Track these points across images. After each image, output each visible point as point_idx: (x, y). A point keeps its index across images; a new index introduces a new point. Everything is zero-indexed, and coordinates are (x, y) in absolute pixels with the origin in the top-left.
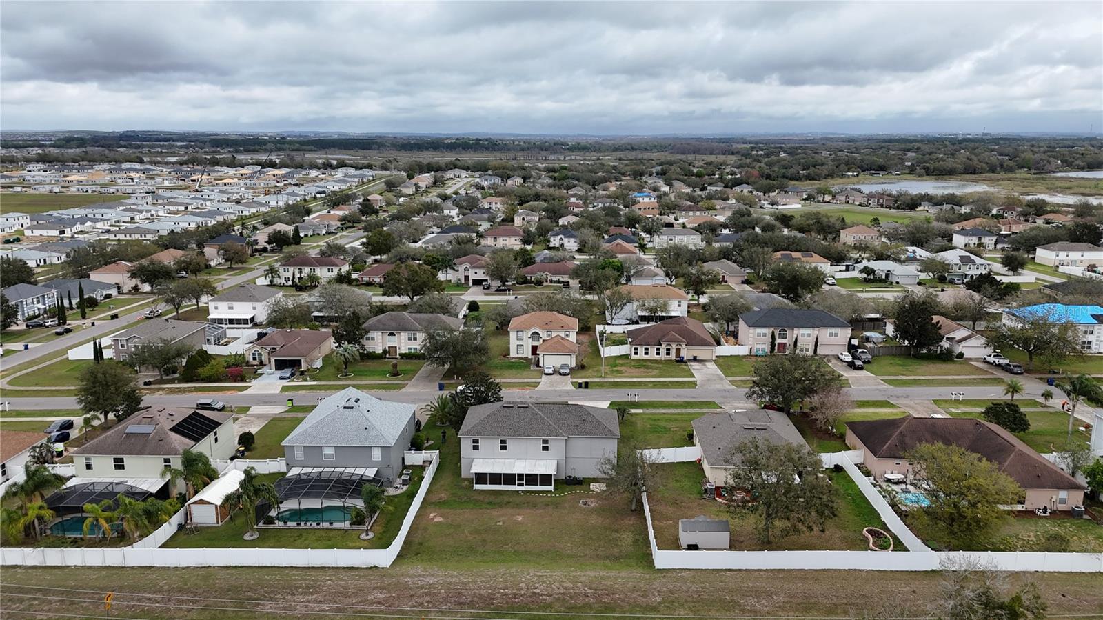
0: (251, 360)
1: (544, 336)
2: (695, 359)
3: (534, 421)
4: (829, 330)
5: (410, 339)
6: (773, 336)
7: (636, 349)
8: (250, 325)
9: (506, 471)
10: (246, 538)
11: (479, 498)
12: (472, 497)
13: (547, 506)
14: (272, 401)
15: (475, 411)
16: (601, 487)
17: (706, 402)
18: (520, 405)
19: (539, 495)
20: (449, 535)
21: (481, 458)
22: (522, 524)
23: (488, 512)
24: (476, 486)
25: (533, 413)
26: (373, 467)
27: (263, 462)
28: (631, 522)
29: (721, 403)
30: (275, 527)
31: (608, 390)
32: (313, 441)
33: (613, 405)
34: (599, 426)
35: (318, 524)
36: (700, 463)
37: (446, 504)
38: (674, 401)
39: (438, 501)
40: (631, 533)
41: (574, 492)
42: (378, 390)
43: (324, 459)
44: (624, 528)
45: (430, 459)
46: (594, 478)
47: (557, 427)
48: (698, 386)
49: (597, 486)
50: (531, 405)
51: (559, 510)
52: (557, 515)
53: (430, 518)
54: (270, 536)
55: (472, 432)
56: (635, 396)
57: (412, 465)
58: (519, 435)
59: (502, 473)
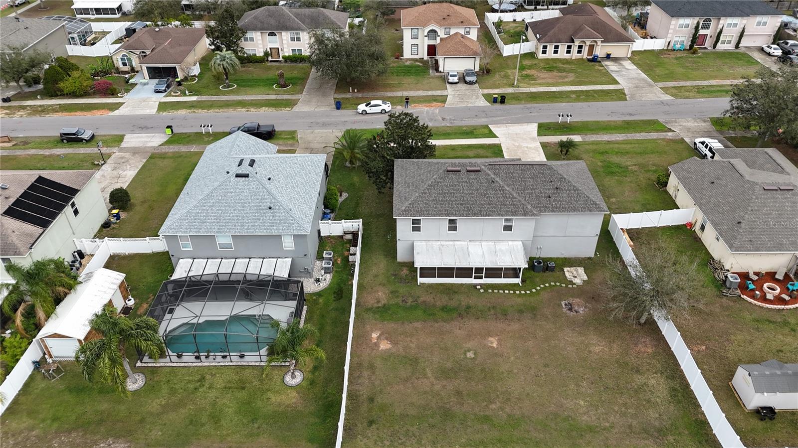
0: (121, 66)
1: (441, 33)
2: (608, 57)
3: (491, 193)
4: (759, 18)
5: (293, 39)
6: (697, 28)
7: (545, 47)
8: (118, 16)
9: (460, 262)
10: (131, 387)
11: (429, 300)
12: (418, 297)
13: (521, 312)
14: (150, 127)
15: (407, 170)
16: (580, 276)
17: (648, 120)
18: (469, 168)
19: (504, 292)
20: (406, 380)
21: (424, 243)
22: (501, 356)
23: (448, 328)
24: (421, 280)
25: (488, 180)
26: (286, 258)
27: (141, 240)
28: (650, 350)
29: (667, 123)
30: (166, 365)
31: (528, 106)
32: (201, 229)
33: (542, 128)
34: (578, 197)
35: (224, 357)
36: (693, 230)
37: (388, 311)
38: (611, 121)
39: (376, 305)
40: (659, 375)
41: (547, 285)
42: (267, 108)
43: (219, 249)
44: (645, 364)
45: (351, 230)
46: (565, 258)
47: (523, 201)
48: (629, 98)
49: (575, 273)
50: (483, 167)
51: (540, 323)
52: (541, 334)
53: (373, 341)
54: (161, 381)
55: (411, 211)
56: (568, 116)
57: (330, 236)
58: (475, 214)
59: (455, 267)
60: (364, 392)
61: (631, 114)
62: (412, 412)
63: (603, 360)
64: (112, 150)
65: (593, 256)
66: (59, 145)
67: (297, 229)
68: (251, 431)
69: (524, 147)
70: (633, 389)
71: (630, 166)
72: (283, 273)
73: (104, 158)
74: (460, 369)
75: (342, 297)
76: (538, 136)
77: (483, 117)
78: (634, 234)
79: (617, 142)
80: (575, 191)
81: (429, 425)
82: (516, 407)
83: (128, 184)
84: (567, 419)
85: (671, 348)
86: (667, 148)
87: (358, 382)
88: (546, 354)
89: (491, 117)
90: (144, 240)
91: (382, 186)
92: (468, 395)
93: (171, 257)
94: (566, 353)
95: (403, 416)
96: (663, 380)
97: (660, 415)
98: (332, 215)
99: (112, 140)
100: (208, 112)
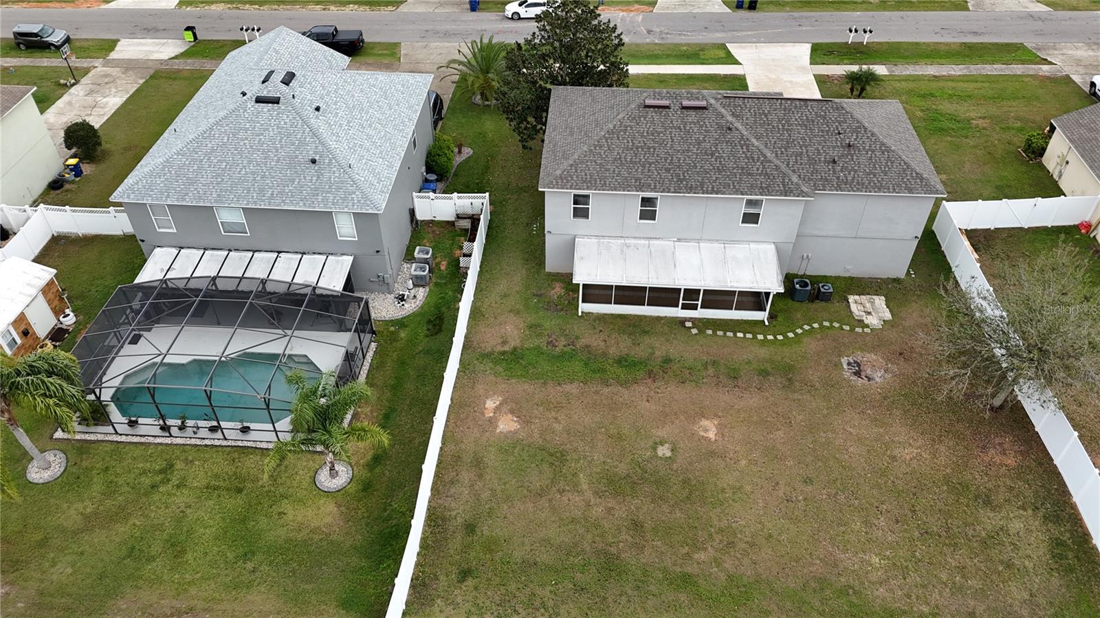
3: (724, 149)
9: (657, 278)
10: (34, 475)
11: (596, 344)
12: (577, 338)
13: (764, 373)
14: (161, 28)
15: (572, 104)
16: (878, 313)
17: (1007, 44)
18: (686, 103)
19: (735, 335)
20: (540, 494)
21: (594, 240)
22: (723, 457)
23: (626, 397)
24: (584, 307)
25: (720, 127)
26: (344, 254)
27: (101, 212)
28: (1011, 461)
29: (1039, 50)
30: (107, 439)
31: (796, 14)
32: (187, 194)
33: (819, 52)
34: (889, 164)
35: (213, 429)
36: (1092, 236)
37: (521, 361)
38: (940, 43)
39: (499, 349)
40: (1030, 512)
41: (816, 325)
42: (356, 7)
43: (223, 233)
44: (1003, 489)
45: (470, 211)
46: (851, 278)
47: (783, 167)
48: (973, 6)
49: (868, 305)
50: (712, 101)
51: (800, 397)
52: (801, 417)
53: (486, 416)
54: (93, 468)
55: (572, 178)
56: (865, 32)
57: (432, 220)
58: (691, 189)
59: (648, 286)
60: (459, 511)
61: (975, 33)
62: (545, 557)
63: (918, 475)
64: (92, 62)
65: (902, 275)
66: (13, 53)
67: (359, 201)
68: (238, 577)
69: (786, 82)
70: (979, 539)
71: (973, 119)
72: (334, 282)
73: (76, 75)
74: (642, 479)
75: (440, 330)
76: (811, 64)
77: (718, 31)
78: (980, 239)
79: (950, 78)
80: (883, 153)
81: (575, 586)
82: (746, 561)
83: (106, 118)
84: (844, 591)
85: (1052, 460)
86: (1041, 91)
87: (449, 491)
88: (809, 459)
89: (729, 31)
90: (106, 212)
91: (529, 136)
92: (655, 530)
93: (140, 243)
94: (847, 457)
95: (529, 565)
96: (1037, 523)
97: (1031, 595)
98: (440, 185)
99: (97, 48)
100: (259, 9)
